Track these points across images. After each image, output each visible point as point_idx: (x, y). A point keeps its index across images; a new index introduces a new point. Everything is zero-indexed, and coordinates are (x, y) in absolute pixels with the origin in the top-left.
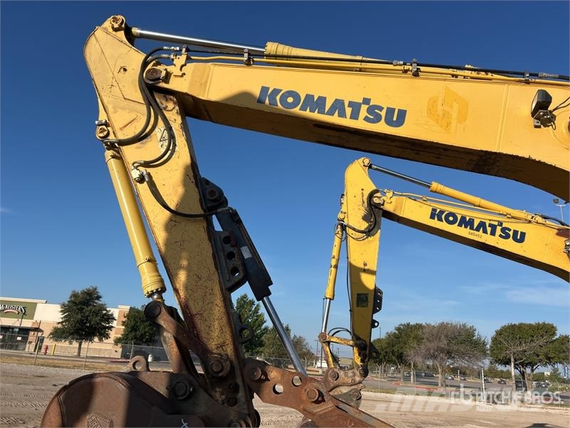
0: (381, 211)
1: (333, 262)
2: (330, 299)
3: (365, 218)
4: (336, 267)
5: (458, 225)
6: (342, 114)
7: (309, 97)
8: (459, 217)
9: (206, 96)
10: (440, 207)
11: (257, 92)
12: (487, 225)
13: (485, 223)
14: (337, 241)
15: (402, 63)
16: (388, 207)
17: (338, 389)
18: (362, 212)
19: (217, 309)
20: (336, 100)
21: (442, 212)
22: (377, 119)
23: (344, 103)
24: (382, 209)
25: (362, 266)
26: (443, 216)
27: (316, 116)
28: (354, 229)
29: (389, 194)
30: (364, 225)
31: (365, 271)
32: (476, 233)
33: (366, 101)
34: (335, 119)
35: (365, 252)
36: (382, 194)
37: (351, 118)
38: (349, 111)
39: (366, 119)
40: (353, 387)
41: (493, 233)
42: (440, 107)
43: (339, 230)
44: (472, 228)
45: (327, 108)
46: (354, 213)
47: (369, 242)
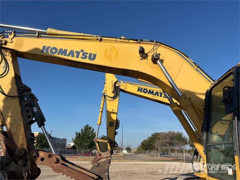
0: (119, 89)
1: (101, 110)
2: (99, 125)
3: (113, 92)
4: (102, 112)
5: (148, 93)
6: (73, 56)
8: (148, 90)
9: (21, 50)
10: (141, 87)
11: (41, 48)
12: (159, 93)
13: (158, 92)
14: (102, 102)
15: (95, 36)
16: (122, 88)
17: (101, 160)
18: (112, 90)
19: (22, 131)
20: (71, 50)
21: (142, 89)
22: (86, 57)
23: (74, 52)
24: (119, 88)
25: (112, 111)
26: (142, 90)
27: (63, 57)
28: (109, 97)
29: (122, 83)
30: (113, 95)
31: (113, 113)
32: (155, 96)
33: (82, 51)
34: (70, 58)
35: (112, 105)
36: (119, 82)
37: (76, 57)
38: (75, 54)
40: (107, 159)
41: (161, 96)
42: (108, 53)
43: (103, 97)
44: (153, 94)
45: (68, 53)
46: (109, 90)
47: (114, 102)
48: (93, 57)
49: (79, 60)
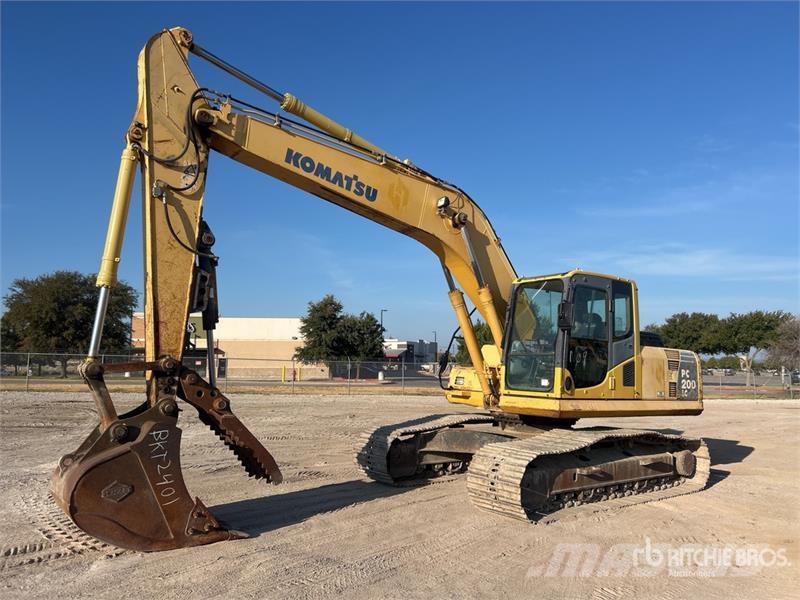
6: (341, 185)
7: (320, 166)
20: (338, 172)
22: (360, 193)
23: (342, 176)
27: (325, 183)
33: (356, 178)
34: (336, 187)
37: (346, 189)
39: (355, 191)
42: (395, 192)
45: (332, 177)
48: (372, 194)
49: (351, 195)
